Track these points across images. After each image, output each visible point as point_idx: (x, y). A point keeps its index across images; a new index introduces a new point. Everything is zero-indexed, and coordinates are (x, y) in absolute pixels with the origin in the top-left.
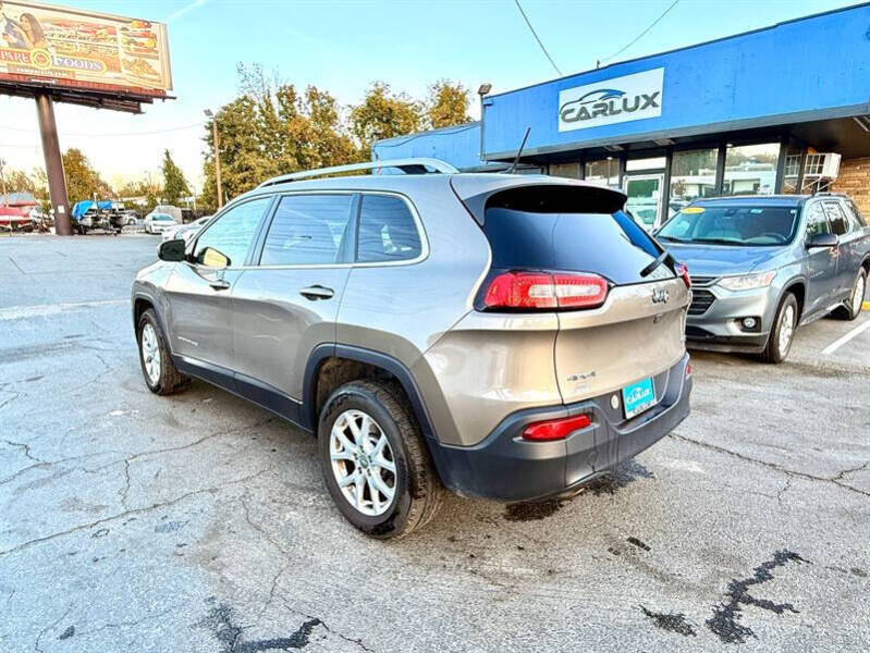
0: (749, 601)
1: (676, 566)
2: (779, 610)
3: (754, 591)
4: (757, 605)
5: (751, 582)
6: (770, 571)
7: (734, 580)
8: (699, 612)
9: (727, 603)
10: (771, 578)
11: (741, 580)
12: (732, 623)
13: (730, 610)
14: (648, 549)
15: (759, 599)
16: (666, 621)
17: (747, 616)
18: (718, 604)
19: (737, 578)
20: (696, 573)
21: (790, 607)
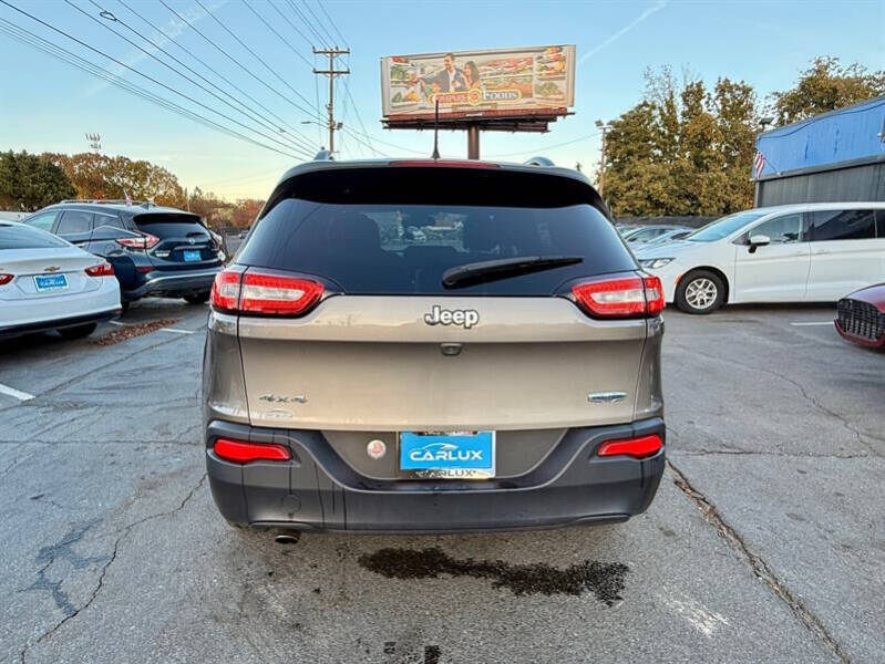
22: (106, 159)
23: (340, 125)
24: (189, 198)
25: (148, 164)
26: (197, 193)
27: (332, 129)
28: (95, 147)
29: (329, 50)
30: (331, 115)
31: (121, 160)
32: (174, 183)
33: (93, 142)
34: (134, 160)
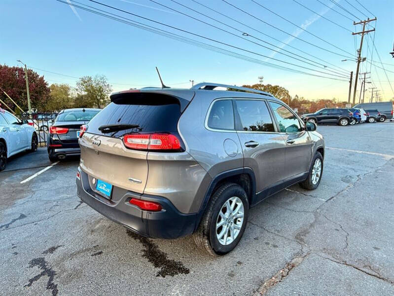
0: (43, 274)
1: (76, 261)
2: (31, 281)
3: (46, 278)
4: (39, 275)
5: (51, 280)
6: (51, 290)
7: (56, 274)
8: (49, 258)
9: (47, 267)
10: (47, 288)
11: (55, 277)
12: (39, 264)
13: (44, 267)
14: (92, 255)
15: (41, 278)
16: (52, 250)
17: (37, 270)
18: (49, 264)
19: (56, 276)
20: (68, 264)
21: (29, 285)
22: (263, 86)
23: (364, 59)
24: (292, 100)
25: (278, 86)
26: (296, 98)
27: (359, 62)
28: (261, 81)
29: (363, 21)
30: (360, 55)
31: (269, 85)
32: (287, 94)
33: (260, 80)
34: (273, 85)
